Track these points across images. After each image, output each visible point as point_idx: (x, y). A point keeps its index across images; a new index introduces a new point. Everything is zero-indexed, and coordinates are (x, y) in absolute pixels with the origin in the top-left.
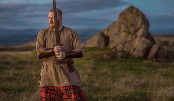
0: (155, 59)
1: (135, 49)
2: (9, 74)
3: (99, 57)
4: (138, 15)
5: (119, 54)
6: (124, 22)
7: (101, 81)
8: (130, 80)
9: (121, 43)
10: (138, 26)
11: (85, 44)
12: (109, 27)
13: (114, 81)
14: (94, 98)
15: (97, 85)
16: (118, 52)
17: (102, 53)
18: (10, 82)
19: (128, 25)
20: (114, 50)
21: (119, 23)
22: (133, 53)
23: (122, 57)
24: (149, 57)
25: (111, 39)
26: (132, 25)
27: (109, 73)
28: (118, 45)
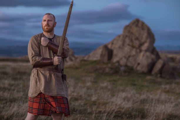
0: (159, 75)
1: (139, 64)
2: (4, 84)
3: (101, 71)
4: (143, 29)
5: (122, 69)
6: (128, 35)
7: (100, 94)
8: (129, 95)
9: (125, 57)
10: (143, 40)
11: (88, 58)
12: (113, 41)
13: (113, 96)
14: (88, 112)
15: (94, 98)
16: (121, 66)
17: (104, 66)
18: (4, 92)
19: (133, 38)
20: (117, 64)
21: (123, 37)
22: (137, 67)
23: (125, 72)
24: (153, 73)
25: (115, 52)
26: (137, 39)
27: (109, 87)
28: (121, 59)
